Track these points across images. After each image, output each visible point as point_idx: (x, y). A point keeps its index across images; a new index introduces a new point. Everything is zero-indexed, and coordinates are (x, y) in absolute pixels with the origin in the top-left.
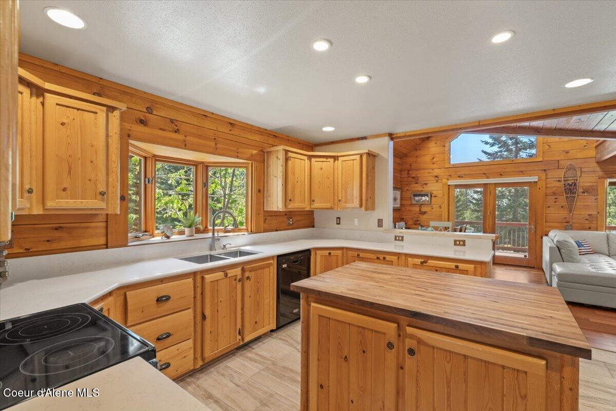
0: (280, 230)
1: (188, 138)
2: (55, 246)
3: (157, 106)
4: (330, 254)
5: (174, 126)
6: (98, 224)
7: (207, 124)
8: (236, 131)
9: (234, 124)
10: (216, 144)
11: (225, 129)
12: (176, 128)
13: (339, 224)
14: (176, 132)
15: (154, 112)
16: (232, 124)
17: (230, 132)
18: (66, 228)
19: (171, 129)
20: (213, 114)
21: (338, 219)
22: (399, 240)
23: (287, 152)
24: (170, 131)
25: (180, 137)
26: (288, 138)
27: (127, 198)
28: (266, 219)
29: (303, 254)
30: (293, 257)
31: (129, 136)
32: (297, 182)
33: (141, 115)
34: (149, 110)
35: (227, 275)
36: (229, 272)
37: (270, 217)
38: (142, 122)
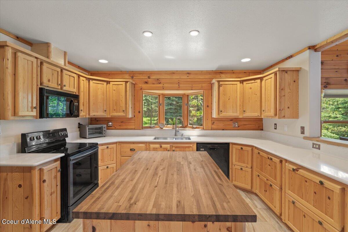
0: (226, 130)
1: (164, 85)
2: (122, 127)
3: (152, 75)
4: (242, 148)
5: (158, 81)
6: (133, 121)
7: (175, 77)
8: (191, 76)
9: (190, 73)
10: (179, 85)
11: (185, 77)
12: (160, 82)
13: (276, 129)
14: (159, 84)
15: (151, 78)
16: (189, 73)
17: (188, 78)
18: (124, 122)
19: (157, 83)
20: (177, 71)
21: (275, 125)
22: (316, 148)
24: (157, 84)
25: (161, 85)
26: (232, 72)
27: (141, 112)
28: (214, 122)
29: (219, 145)
30: (210, 146)
31: (141, 89)
32: (229, 99)
33: (146, 80)
34: (149, 77)
35: (161, 147)
36: (162, 145)
37: (217, 121)
38: (146, 83)
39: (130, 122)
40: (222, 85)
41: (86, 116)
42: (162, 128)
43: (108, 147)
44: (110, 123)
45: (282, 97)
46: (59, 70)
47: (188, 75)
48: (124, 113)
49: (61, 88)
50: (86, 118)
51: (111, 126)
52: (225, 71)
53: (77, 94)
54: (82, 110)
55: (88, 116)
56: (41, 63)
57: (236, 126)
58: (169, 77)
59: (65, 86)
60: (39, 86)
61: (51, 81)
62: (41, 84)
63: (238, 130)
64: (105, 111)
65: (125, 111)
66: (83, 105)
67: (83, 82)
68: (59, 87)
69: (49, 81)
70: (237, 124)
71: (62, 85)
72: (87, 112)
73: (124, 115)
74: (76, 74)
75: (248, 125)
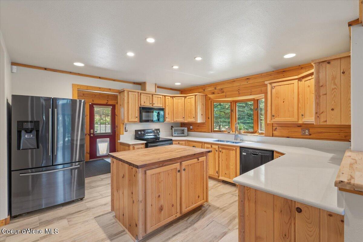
0: (292, 138)
1: (227, 93)
3: (217, 86)
6: (205, 126)
7: (236, 84)
8: (251, 81)
9: (250, 78)
10: (239, 92)
11: (245, 83)
12: (223, 91)
15: (217, 88)
16: (248, 78)
17: (247, 83)
18: (200, 126)
19: (221, 92)
20: (237, 79)
23: (271, 83)
25: (224, 94)
26: (300, 67)
27: (210, 118)
28: (276, 128)
29: (261, 151)
30: (251, 151)
31: (210, 99)
32: (284, 102)
33: (213, 91)
34: (215, 88)
35: (212, 147)
36: (213, 146)
37: (280, 127)
38: (213, 93)
39: (203, 126)
40: (274, 86)
41: (171, 121)
42: (229, 133)
43: (179, 143)
44: (191, 127)
45: (322, 97)
46: (151, 96)
47: (247, 81)
48: (194, 119)
49: (152, 106)
50: (171, 123)
51: (192, 129)
52: (289, 68)
53: (164, 108)
54: (167, 118)
55: (172, 122)
56: (141, 94)
57: (307, 133)
58: (230, 85)
59: (154, 104)
60: (140, 106)
61: (146, 103)
62: (141, 105)
63: (310, 139)
64: (184, 118)
65: (195, 117)
66: (168, 114)
67: (169, 100)
68: (151, 105)
69: (145, 102)
70: (307, 131)
71: (153, 104)
72: (172, 119)
73: (194, 120)
74: (161, 95)
75: (326, 133)
